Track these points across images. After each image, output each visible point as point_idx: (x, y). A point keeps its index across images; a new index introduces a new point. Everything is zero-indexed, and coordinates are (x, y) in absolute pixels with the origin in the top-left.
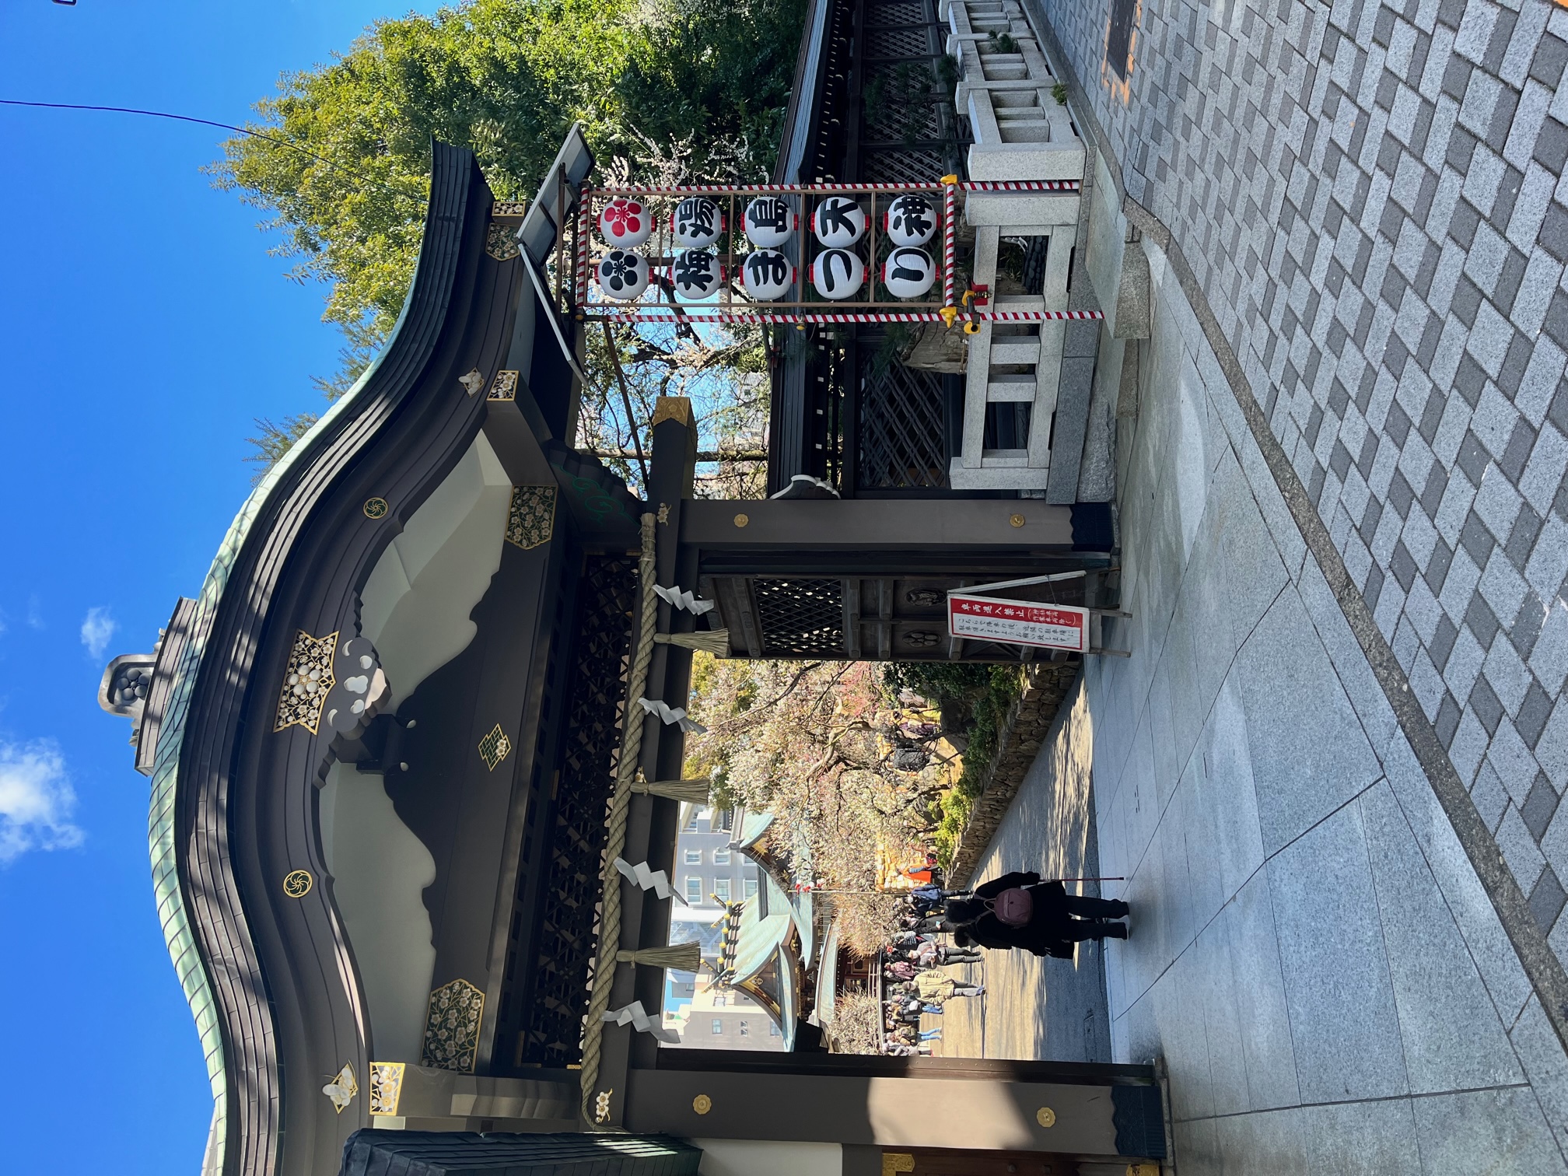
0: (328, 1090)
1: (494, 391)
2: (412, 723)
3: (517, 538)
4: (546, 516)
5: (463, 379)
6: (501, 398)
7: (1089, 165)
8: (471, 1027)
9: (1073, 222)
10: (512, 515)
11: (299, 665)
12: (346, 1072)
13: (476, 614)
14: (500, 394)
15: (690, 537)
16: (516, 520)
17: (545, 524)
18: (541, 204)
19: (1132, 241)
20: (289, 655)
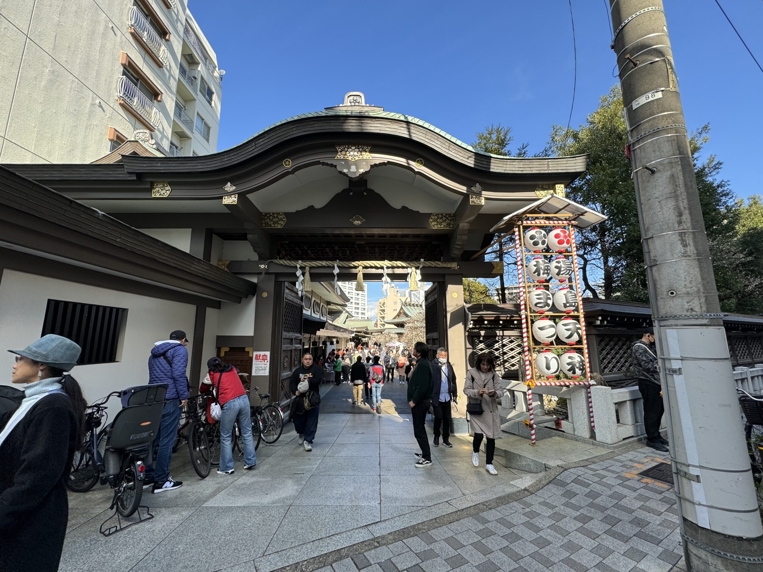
0: (229, 184)
1: (474, 197)
2: (365, 194)
3: (433, 217)
4: (442, 226)
5: (477, 185)
6: (471, 200)
7: (603, 445)
8: (273, 225)
9: (576, 433)
10: (442, 215)
11: (359, 149)
12: (234, 188)
13: (404, 208)
14: (473, 199)
15: (447, 277)
16: (440, 216)
17: (439, 226)
18: (569, 204)
19: (546, 467)
20: (362, 145)
